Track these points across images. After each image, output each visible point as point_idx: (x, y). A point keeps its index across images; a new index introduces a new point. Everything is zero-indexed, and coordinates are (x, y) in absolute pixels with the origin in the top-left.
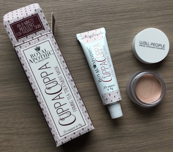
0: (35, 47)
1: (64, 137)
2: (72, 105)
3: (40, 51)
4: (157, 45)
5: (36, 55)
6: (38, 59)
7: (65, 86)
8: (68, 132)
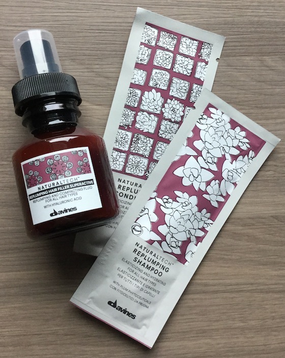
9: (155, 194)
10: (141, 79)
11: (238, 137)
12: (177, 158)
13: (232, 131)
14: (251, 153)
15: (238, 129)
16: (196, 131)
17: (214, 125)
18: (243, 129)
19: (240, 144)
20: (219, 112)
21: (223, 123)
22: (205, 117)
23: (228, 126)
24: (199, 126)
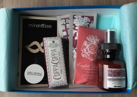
0: (53, 41)
1: (54, 84)
2: (61, 71)
3: (54, 43)
4: (37, 74)
5: (52, 44)
6: (52, 46)
7: (60, 62)
8: (56, 82)
9: (73, 48)
10: (65, 34)
11: (86, 19)
12: (73, 35)
13: (84, 19)
14: (92, 22)
15: (85, 17)
16: (74, 25)
17: (78, 20)
18: (86, 17)
19: (88, 21)
20: (77, 16)
21: (80, 18)
22: (74, 20)
23: (82, 18)
24: (74, 23)
